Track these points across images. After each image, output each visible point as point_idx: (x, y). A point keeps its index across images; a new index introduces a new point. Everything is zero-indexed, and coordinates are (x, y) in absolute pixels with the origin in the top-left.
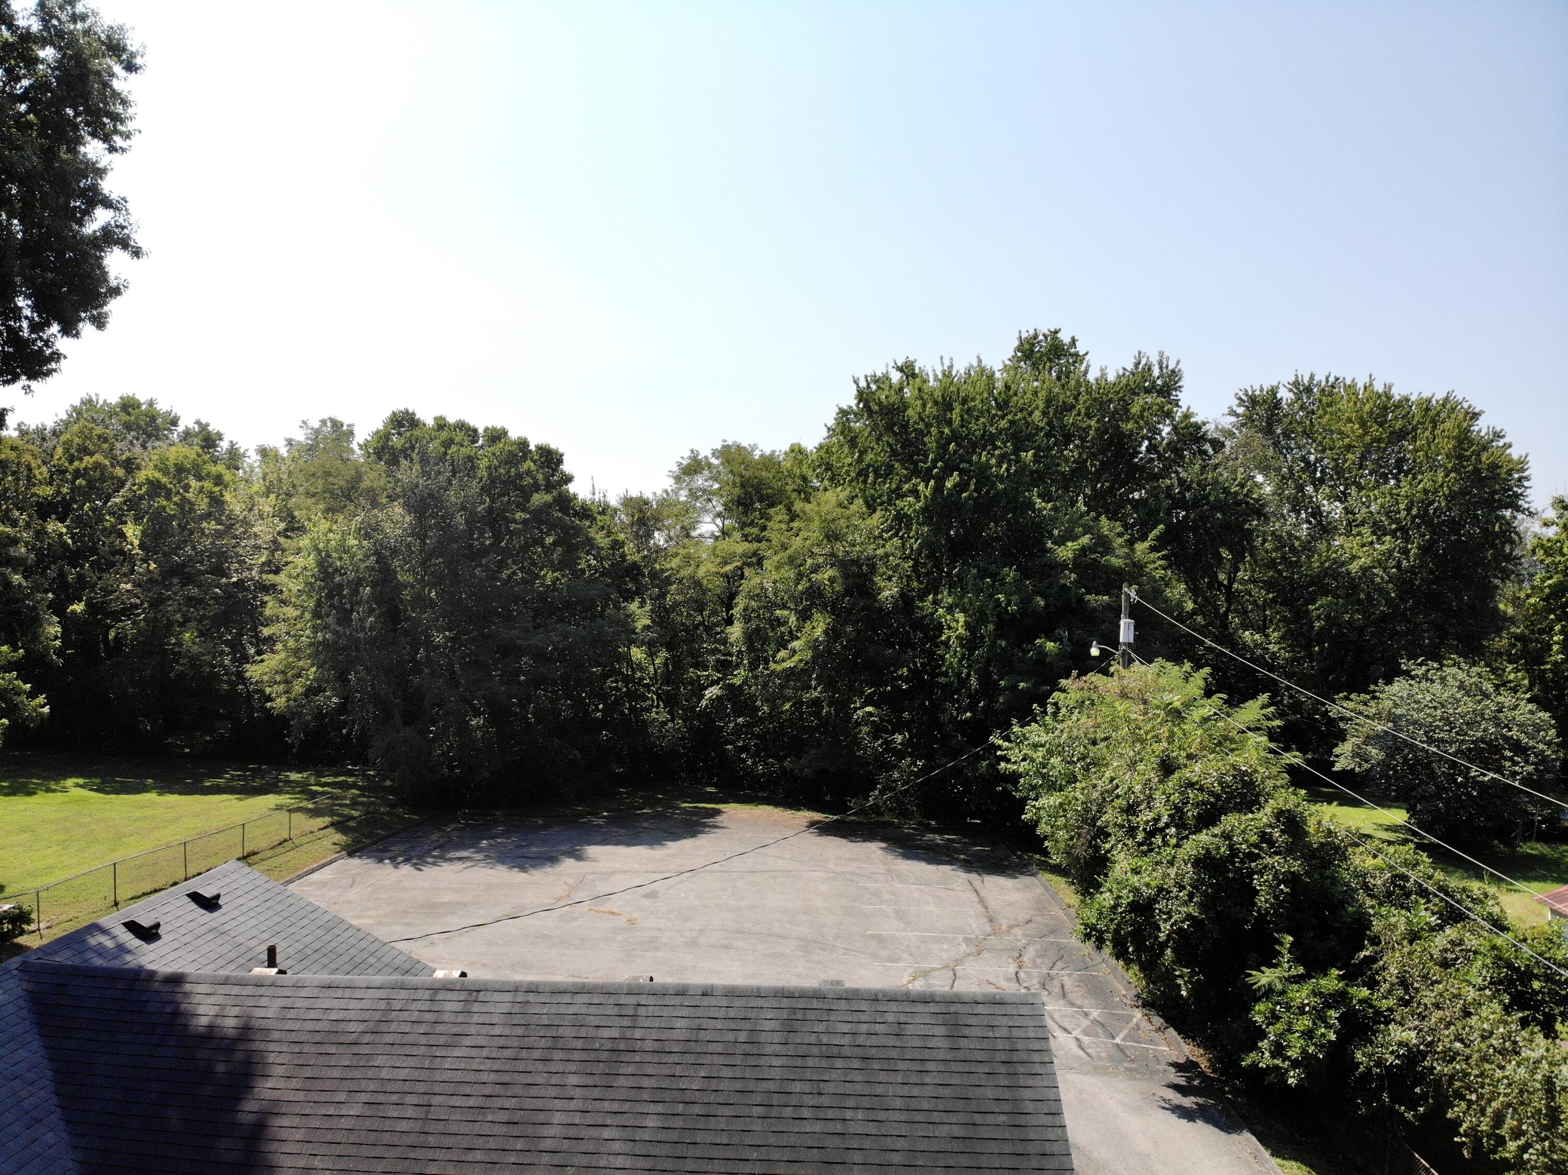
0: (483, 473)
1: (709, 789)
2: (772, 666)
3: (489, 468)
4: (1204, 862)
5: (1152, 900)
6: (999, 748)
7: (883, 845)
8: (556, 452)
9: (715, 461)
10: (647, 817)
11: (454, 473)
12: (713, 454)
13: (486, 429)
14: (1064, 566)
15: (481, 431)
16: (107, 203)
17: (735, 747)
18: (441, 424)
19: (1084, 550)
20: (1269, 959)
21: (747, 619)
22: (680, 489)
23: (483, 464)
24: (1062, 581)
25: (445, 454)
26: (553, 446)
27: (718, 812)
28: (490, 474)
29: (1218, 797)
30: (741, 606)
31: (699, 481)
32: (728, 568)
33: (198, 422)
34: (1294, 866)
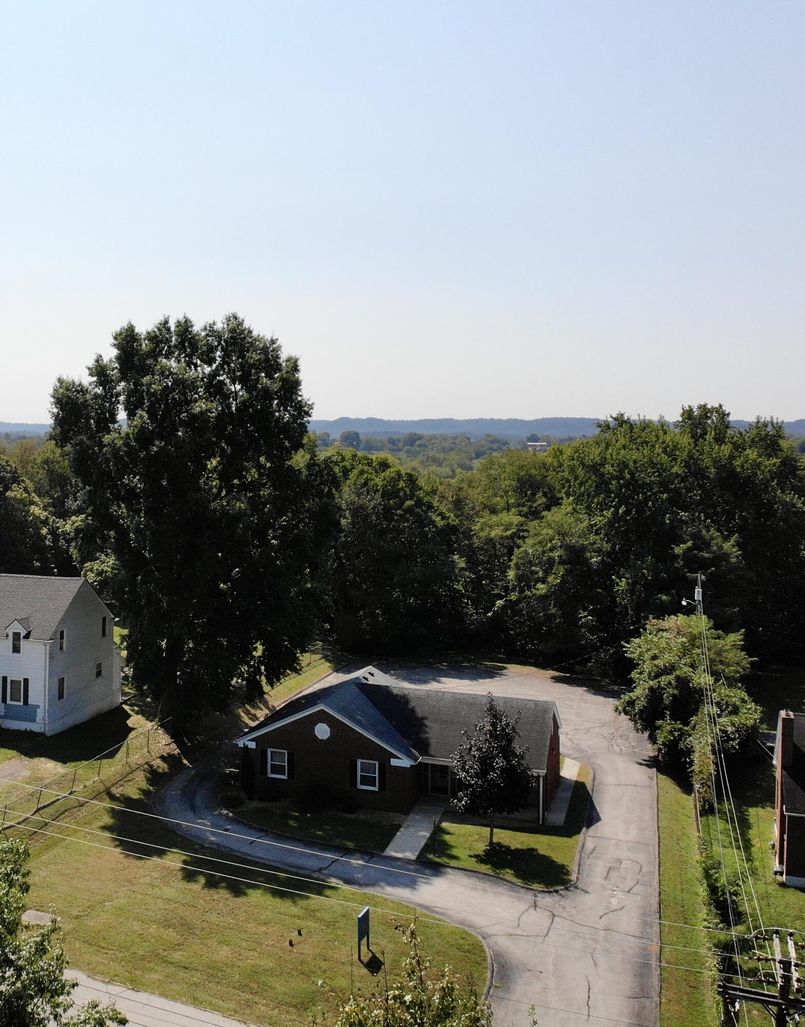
1: (500, 656)
2: (534, 591)
3: (383, 486)
4: (651, 689)
5: (635, 701)
6: (625, 647)
7: (585, 689)
10: (467, 667)
11: (368, 492)
14: (678, 556)
17: (516, 632)
19: (689, 549)
20: (663, 717)
21: (517, 567)
23: (380, 483)
24: (676, 565)
27: (505, 668)
29: (662, 670)
30: (514, 562)
32: (509, 533)
34: (676, 692)
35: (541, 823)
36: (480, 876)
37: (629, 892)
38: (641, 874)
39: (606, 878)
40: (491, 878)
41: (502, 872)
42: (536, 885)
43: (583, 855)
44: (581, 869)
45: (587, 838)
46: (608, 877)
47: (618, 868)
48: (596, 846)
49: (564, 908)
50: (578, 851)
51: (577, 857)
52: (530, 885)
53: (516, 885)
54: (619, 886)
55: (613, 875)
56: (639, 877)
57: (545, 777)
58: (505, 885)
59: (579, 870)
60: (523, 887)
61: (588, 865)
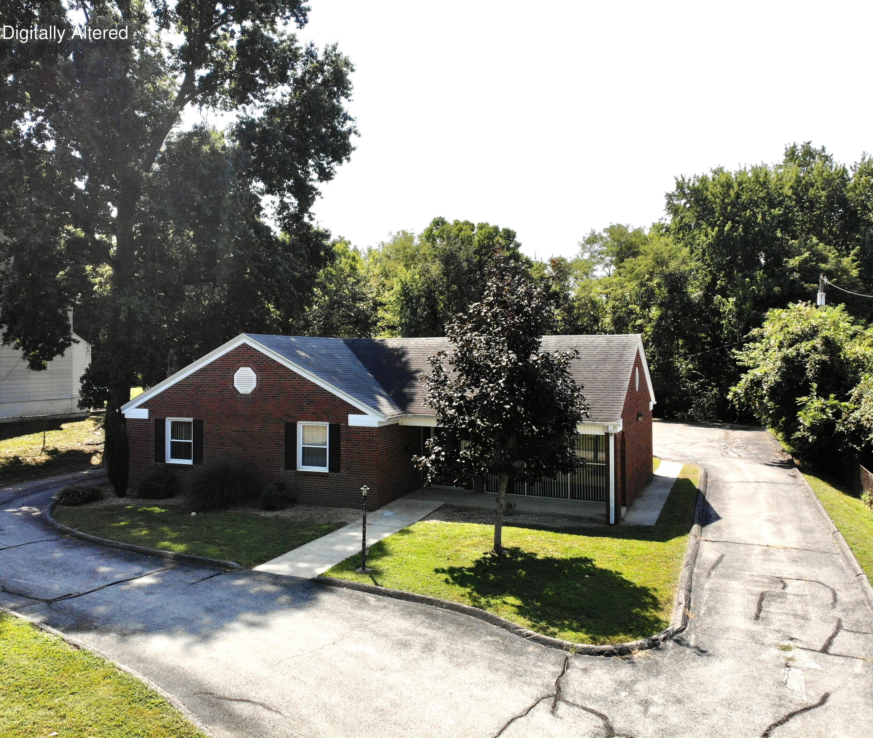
0: (476, 244)
3: (479, 241)
8: (513, 231)
9: (605, 235)
11: (463, 243)
12: (604, 231)
13: (479, 224)
14: (793, 269)
15: (476, 225)
16: (350, 119)
18: (457, 223)
19: (806, 261)
22: (584, 252)
23: (476, 238)
24: (791, 278)
25: (459, 236)
26: (511, 229)
28: (479, 244)
31: (596, 247)
33: (339, 236)
34: (824, 357)
35: (612, 520)
36: (440, 611)
37: (825, 650)
38: (838, 607)
39: (757, 617)
40: (462, 618)
41: (492, 602)
42: (571, 634)
43: (696, 570)
44: (692, 596)
45: (702, 543)
46: (762, 614)
47: (782, 596)
48: (723, 556)
49: (646, 704)
50: (684, 563)
51: (683, 573)
52: (554, 634)
53: (520, 634)
54: (793, 636)
55: (772, 609)
56: (837, 613)
57: (621, 438)
58: (491, 634)
59: (688, 600)
60: (536, 640)
61: (711, 590)
